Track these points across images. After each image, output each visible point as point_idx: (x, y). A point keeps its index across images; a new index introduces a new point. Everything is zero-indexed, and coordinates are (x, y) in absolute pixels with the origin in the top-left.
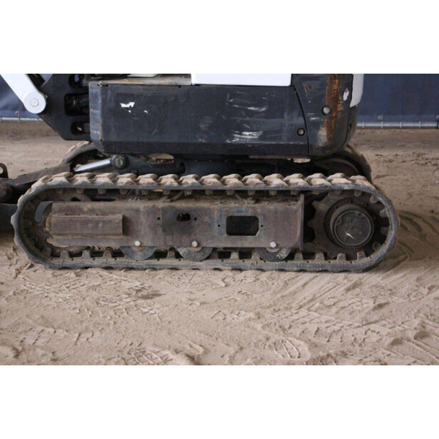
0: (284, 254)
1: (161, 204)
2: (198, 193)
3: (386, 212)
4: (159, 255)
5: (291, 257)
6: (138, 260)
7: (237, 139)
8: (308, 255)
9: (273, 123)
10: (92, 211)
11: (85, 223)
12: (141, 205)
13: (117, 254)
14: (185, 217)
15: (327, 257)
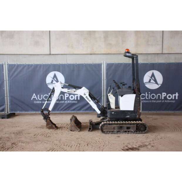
0: (134, 131)
1: (118, 125)
2: (123, 124)
3: (146, 126)
4: (118, 132)
5: (135, 132)
6: (115, 133)
7: (127, 117)
8: (137, 132)
9: (131, 115)
10: (109, 126)
11: (109, 128)
12: (116, 126)
13: (112, 132)
14: (121, 127)
15: (139, 132)
